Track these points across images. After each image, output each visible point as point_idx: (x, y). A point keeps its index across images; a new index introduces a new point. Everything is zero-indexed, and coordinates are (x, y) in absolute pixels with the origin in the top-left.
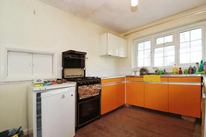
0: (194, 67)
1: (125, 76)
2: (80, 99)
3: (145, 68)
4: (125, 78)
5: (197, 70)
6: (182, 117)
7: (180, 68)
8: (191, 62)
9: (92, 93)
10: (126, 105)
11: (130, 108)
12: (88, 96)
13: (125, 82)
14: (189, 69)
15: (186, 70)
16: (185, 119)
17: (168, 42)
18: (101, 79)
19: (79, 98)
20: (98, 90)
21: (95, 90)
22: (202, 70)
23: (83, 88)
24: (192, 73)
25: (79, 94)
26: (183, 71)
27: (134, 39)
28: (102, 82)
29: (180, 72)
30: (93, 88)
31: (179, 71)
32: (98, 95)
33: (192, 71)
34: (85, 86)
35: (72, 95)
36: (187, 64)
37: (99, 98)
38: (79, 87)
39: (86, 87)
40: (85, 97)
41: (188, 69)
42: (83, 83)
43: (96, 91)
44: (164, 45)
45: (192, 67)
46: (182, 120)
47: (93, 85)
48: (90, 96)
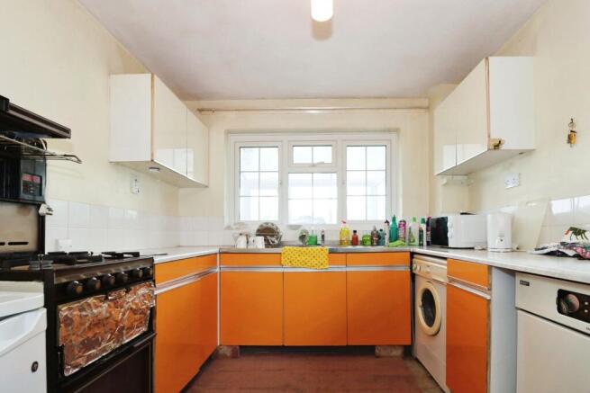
0: (381, 230)
1: (216, 250)
2: (66, 374)
3: (270, 225)
4: (218, 255)
5: (387, 237)
6: (377, 351)
7: (355, 232)
8: (369, 219)
9: (123, 328)
10: (221, 352)
11: (234, 356)
12: (104, 350)
13: (218, 270)
14: (372, 233)
15: (367, 236)
16: (383, 353)
17: (323, 163)
18: (157, 260)
19: (62, 370)
20: (143, 313)
21: (134, 311)
22: (397, 238)
23: (82, 309)
24: (378, 244)
25: (61, 349)
26: (360, 239)
27: (228, 132)
28: (158, 273)
29: (355, 241)
30: (126, 306)
31: (353, 238)
32: (144, 335)
33: (377, 238)
34: (91, 300)
35: (34, 367)
36: (367, 222)
37: (147, 349)
38: (64, 311)
39: (97, 307)
40: (89, 358)
41: (370, 234)
42: (84, 282)
43: (137, 316)
44: (313, 168)
45: (378, 229)
46: (378, 357)
47: (127, 292)
48: (113, 345)
